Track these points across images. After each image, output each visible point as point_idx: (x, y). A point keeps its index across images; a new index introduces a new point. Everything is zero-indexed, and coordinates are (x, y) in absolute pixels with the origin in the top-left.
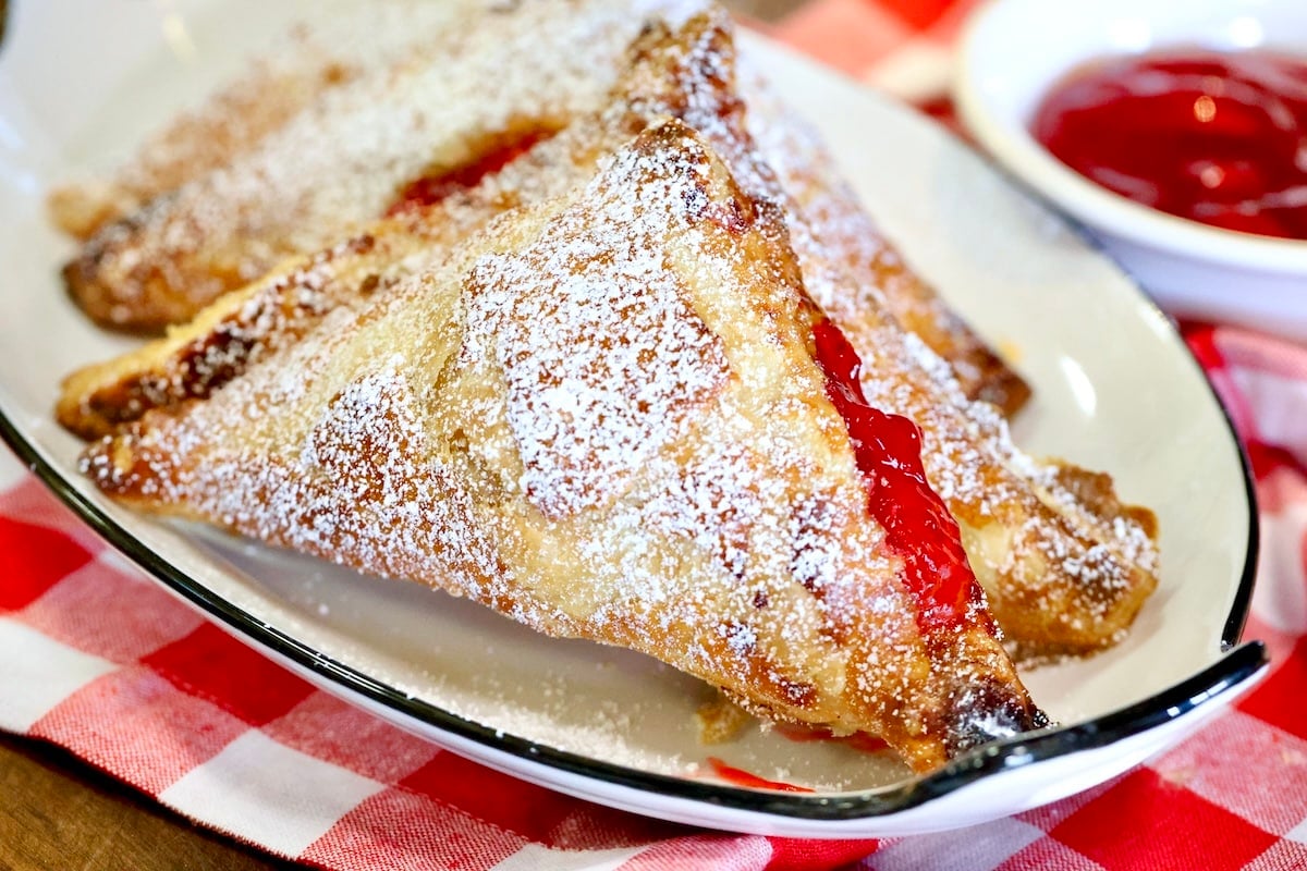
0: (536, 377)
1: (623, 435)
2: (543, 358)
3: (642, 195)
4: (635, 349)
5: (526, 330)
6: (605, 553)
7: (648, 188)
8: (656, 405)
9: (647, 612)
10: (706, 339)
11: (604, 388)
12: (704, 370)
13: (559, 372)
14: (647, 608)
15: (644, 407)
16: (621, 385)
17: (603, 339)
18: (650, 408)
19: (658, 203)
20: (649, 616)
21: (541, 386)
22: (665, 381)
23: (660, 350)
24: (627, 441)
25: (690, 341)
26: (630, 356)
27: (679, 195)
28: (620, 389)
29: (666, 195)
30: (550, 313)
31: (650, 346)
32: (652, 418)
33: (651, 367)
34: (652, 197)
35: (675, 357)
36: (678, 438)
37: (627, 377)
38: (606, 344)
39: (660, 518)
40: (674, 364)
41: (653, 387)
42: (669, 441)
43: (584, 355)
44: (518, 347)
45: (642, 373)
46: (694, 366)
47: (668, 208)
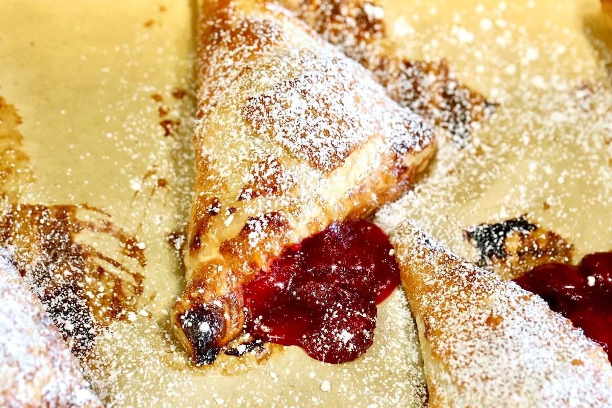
0: (303, 88)
1: (289, 130)
2: (311, 89)
3: (398, 125)
4: (328, 128)
5: (322, 82)
6: (234, 141)
7: (402, 127)
8: (306, 140)
9: (213, 168)
10: (342, 157)
11: (306, 118)
12: (327, 159)
13: (308, 97)
14: (215, 167)
15: (304, 136)
16: (310, 124)
17: (328, 113)
18: (303, 138)
19: (396, 132)
20: (212, 169)
21: (300, 91)
22: (317, 142)
23: (330, 138)
24: (286, 132)
25: (338, 150)
26: (324, 126)
27: (403, 139)
28: (308, 124)
29: (401, 135)
30: (333, 90)
31: (331, 133)
32: (300, 141)
33: (322, 135)
34: (399, 129)
35: (330, 145)
36: (294, 153)
37: (315, 126)
38: (327, 115)
39: (256, 157)
40: (327, 145)
41: (313, 138)
42: (291, 150)
43: (319, 106)
44: (314, 79)
45: (318, 132)
46: (328, 154)
47: (396, 136)
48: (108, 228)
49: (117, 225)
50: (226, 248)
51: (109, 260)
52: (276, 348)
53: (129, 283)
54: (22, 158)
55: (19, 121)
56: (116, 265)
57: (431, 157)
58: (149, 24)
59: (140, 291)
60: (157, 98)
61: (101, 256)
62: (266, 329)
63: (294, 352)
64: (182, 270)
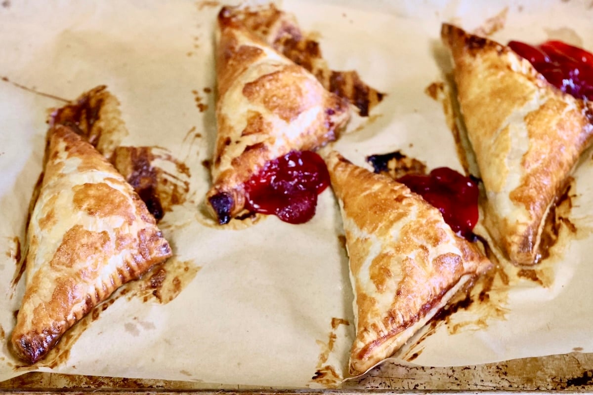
48: (169, 158)
49: (175, 156)
50: (234, 162)
51: (170, 175)
52: (262, 216)
53: (181, 187)
54: (121, 122)
55: (119, 104)
56: (174, 177)
57: (347, 119)
58: (190, 54)
59: (187, 190)
60: (195, 92)
61: (165, 173)
62: (256, 206)
63: (272, 219)
64: (210, 178)
